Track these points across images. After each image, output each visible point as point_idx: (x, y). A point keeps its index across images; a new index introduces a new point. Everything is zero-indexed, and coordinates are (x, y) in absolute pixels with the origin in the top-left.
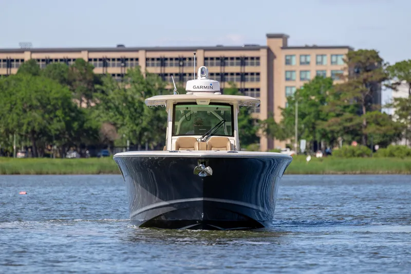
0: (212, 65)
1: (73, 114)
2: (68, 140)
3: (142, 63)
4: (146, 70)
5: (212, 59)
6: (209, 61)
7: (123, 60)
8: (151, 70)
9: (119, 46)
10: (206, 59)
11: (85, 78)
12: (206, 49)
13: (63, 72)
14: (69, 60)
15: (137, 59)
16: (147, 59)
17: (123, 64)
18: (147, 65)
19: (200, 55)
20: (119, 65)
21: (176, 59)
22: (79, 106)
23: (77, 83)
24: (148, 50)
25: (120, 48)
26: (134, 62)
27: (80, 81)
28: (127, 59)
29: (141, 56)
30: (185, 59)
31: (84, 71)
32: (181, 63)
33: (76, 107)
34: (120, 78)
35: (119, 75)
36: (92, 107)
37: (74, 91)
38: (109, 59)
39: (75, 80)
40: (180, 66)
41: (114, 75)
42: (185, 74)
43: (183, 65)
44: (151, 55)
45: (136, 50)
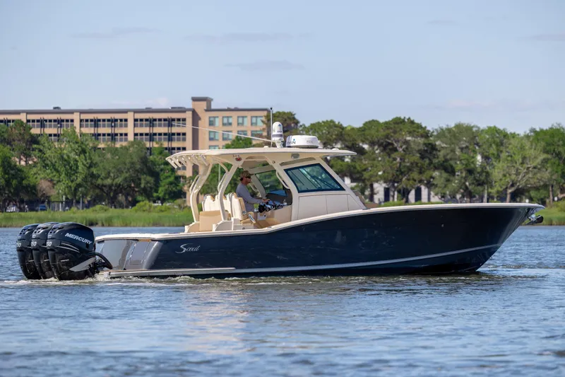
0: (141, 126)
1: (12, 172)
2: (9, 196)
3: (77, 124)
4: (80, 130)
5: (141, 120)
6: (139, 122)
7: (60, 122)
8: (85, 130)
9: (55, 108)
10: (136, 120)
11: (23, 138)
12: (136, 111)
13: (3, 132)
14: (9, 121)
15: (72, 121)
16: (81, 121)
17: (59, 125)
18: (81, 126)
19: (130, 117)
20: (55, 126)
21: (109, 120)
22: (18, 163)
23: (16, 142)
24: (82, 112)
25: (57, 110)
26: (70, 123)
27: (19, 140)
28: (63, 121)
29: (76, 117)
30: (116, 120)
31: (22, 132)
32: (113, 124)
33: (15, 166)
34: (56, 138)
35: (55, 135)
36: (30, 165)
37: (13, 149)
38: (46, 121)
39: (14, 140)
40: (112, 127)
41: (50, 135)
42: (116, 135)
43: (115, 126)
44: (84, 117)
45: (71, 112)
